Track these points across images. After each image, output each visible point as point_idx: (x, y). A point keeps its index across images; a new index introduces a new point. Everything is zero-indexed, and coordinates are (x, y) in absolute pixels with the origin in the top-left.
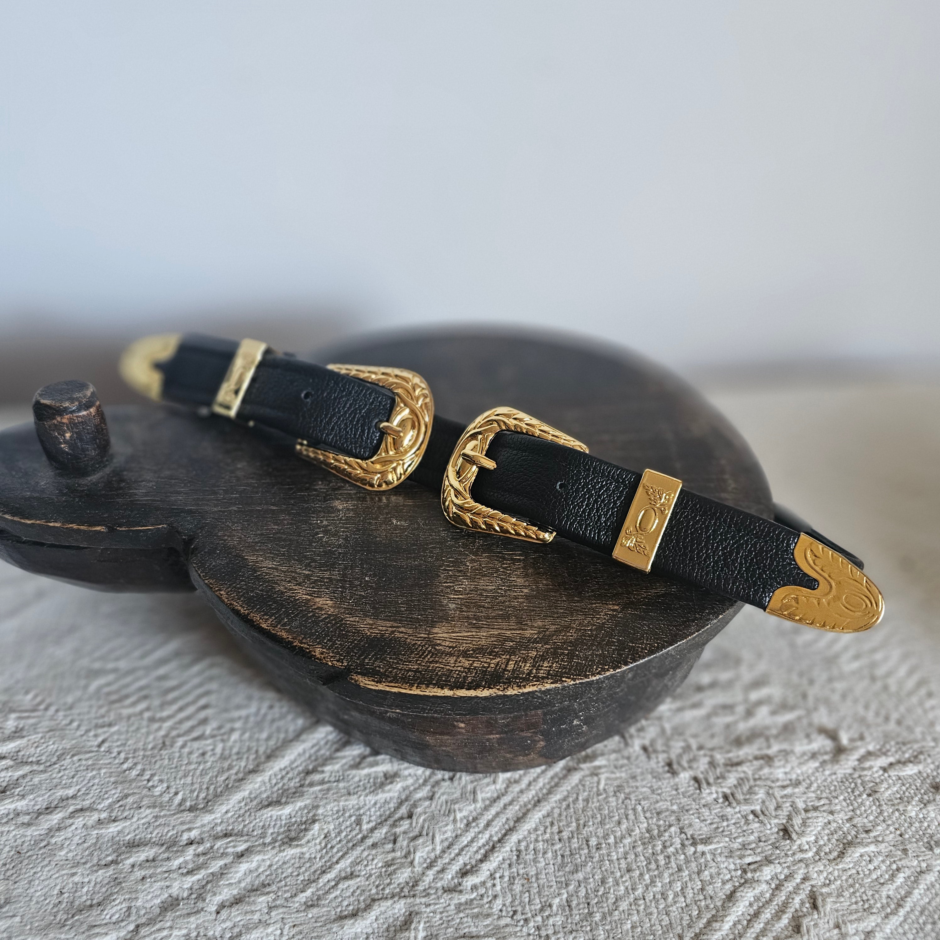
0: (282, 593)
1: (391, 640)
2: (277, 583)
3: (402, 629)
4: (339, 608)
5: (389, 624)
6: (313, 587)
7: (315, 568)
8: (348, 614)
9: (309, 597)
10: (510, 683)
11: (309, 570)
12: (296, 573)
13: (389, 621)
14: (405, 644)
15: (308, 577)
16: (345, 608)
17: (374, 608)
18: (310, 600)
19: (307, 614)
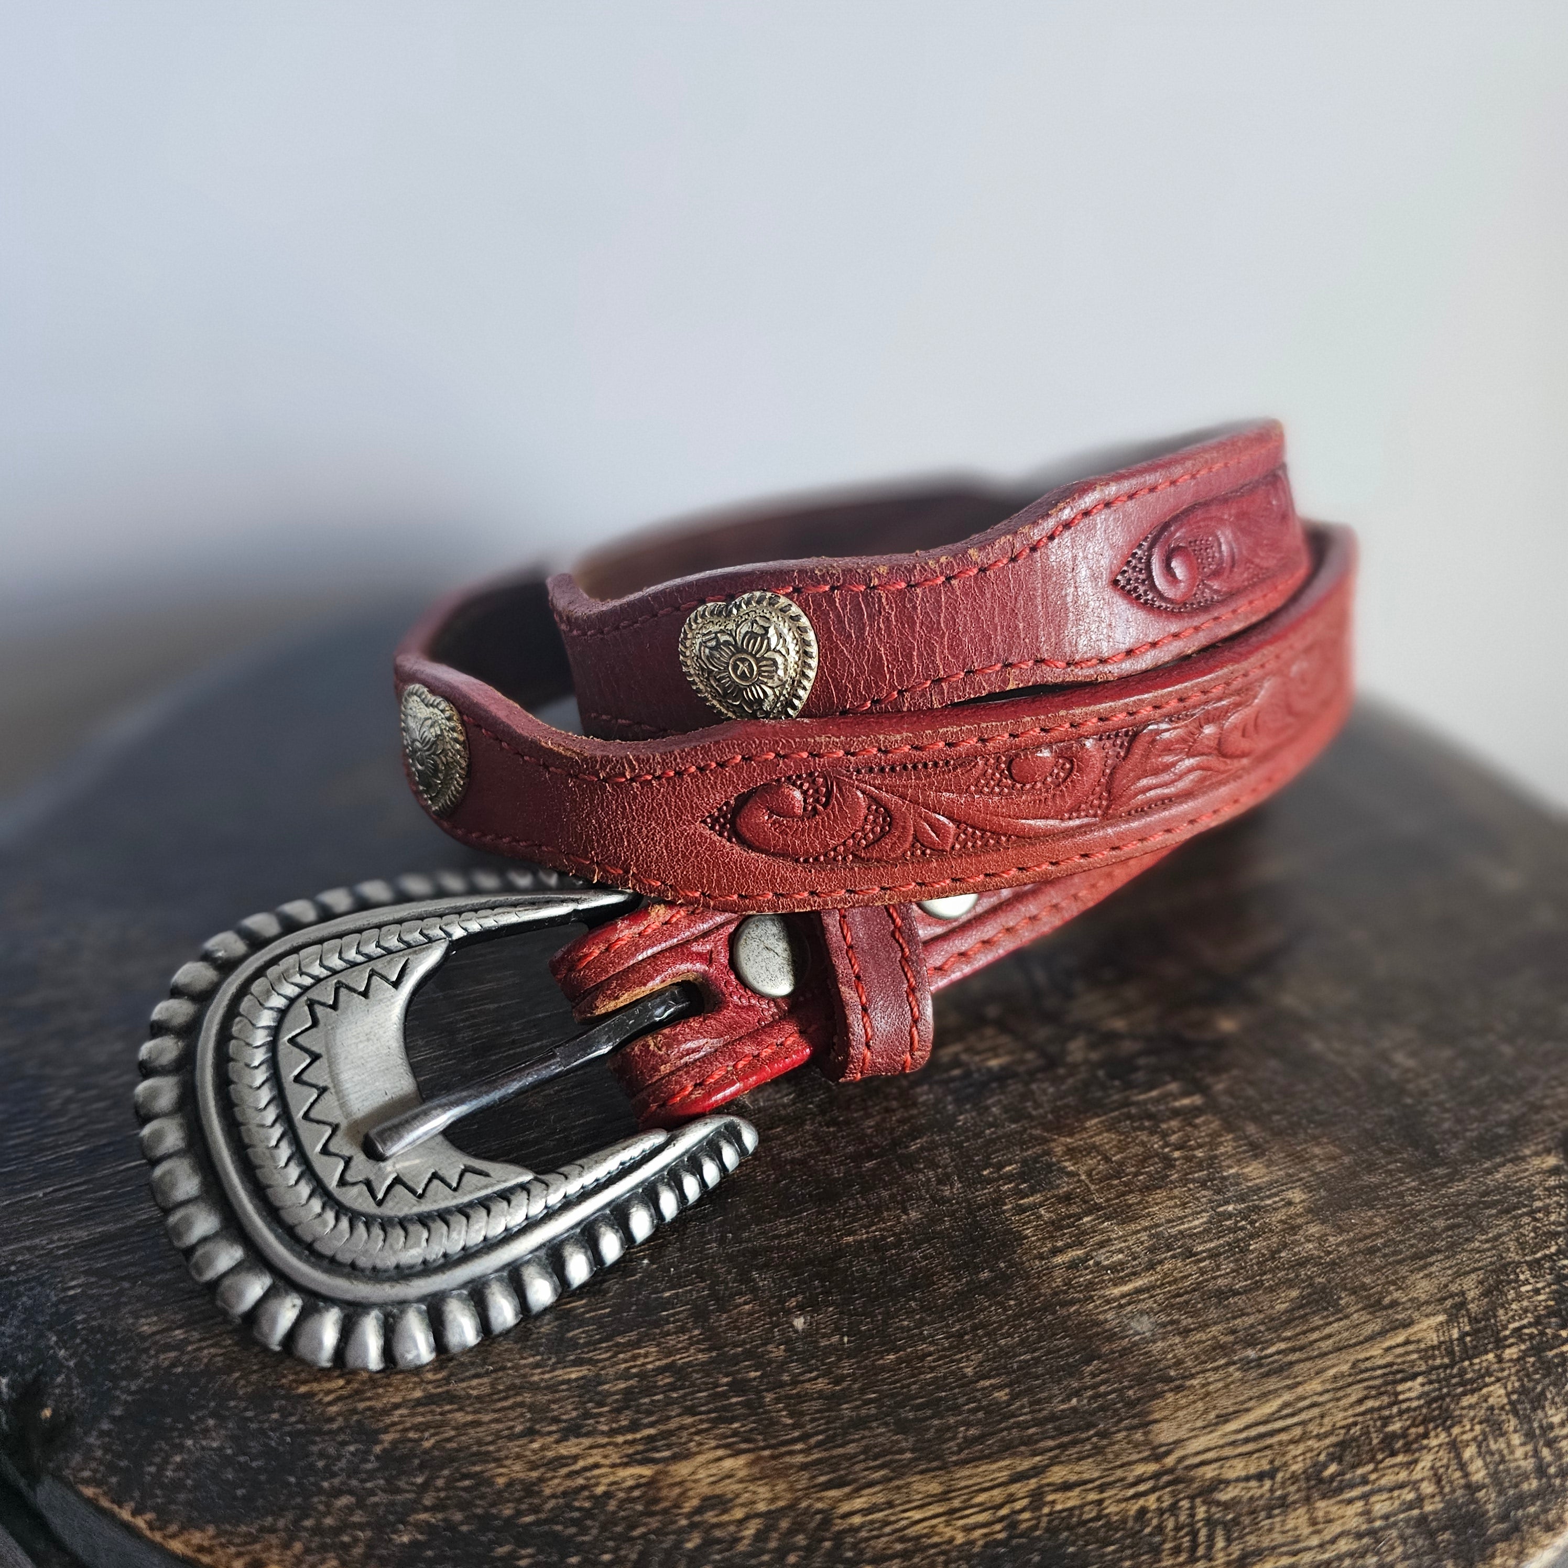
0: (530, 1489)
1: (1052, 1531)
2: (484, 1457)
3: (1058, 1474)
4: (782, 1473)
5: (999, 1469)
6: (635, 1426)
7: (592, 1344)
8: (827, 1486)
9: (647, 1471)
10: (1516, 1528)
11: (578, 1362)
12: (534, 1388)
13: (991, 1457)
14: (1109, 1525)
15: (586, 1387)
16: (804, 1467)
17: (903, 1427)
18: (652, 1482)
19: (678, 1545)
